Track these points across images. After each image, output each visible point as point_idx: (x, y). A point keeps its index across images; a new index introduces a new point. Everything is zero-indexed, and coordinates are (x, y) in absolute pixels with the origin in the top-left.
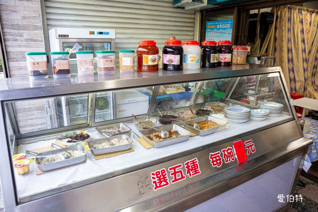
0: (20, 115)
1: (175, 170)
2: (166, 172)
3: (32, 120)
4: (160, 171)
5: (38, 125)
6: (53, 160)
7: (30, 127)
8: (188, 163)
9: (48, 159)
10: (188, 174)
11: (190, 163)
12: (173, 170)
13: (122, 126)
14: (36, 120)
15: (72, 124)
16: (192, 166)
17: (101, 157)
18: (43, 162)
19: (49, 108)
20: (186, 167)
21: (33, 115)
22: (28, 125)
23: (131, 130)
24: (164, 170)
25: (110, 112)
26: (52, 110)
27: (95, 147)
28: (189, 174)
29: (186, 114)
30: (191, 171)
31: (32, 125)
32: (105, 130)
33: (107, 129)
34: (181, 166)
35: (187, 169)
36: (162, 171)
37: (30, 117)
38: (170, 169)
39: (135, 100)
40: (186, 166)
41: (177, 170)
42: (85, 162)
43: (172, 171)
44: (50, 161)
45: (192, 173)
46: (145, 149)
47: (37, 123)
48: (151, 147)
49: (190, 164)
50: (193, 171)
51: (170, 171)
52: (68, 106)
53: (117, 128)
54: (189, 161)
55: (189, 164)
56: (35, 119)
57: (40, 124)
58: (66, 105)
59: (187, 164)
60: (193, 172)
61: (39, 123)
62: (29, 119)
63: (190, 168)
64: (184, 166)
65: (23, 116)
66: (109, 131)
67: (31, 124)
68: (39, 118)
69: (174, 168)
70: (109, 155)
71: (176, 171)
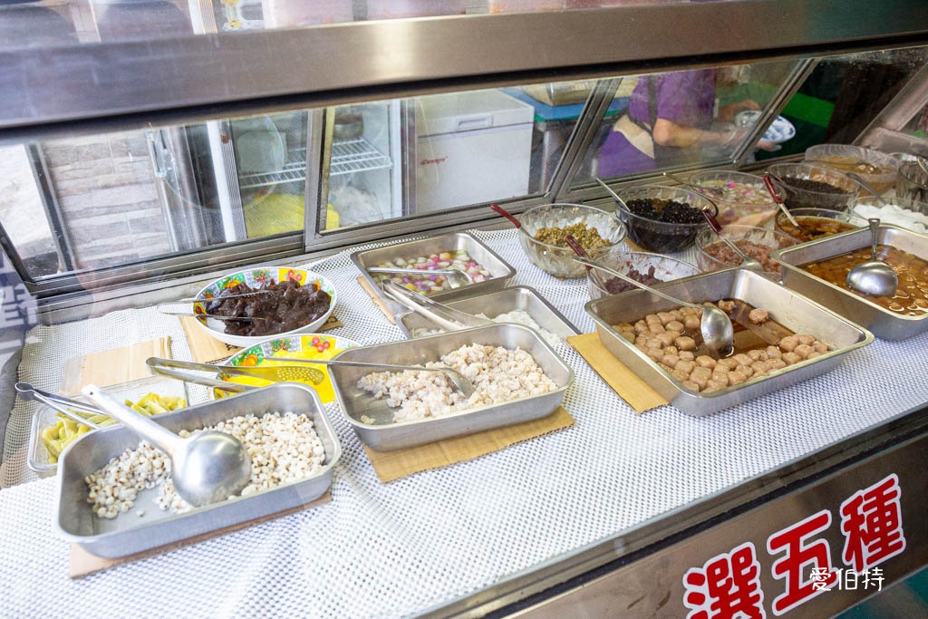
0: (63, 172)
1: (795, 548)
2: (755, 563)
3: (107, 191)
4: (728, 557)
5: (128, 207)
6: (157, 472)
7: (106, 214)
8: (859, 500)
9: (133, 467)
10: (848, 558)
11: (864, 503)
12: (787, 547)
13: (466, 246)
14: (123, 188)
15: (253, 234)
16: (871, 517)
17: (409, 462)
18: (108, 489)
19: (165, 147)
20: (847, 527)
21: (111, 170)
22: (95, 210)
23: (514, 271)
24: (747, 552)
25: (391, 164)
26: (173, 160)
27: (369, 388)
28: (853, 561)
29: (737, 200)
30: (866, 544)
31: (110, 210)
32: (395, 264)
33: (400, 261)
34: (823, 520)
35: (848, 534)
36: (735, 558)
37: (102, 180)
38: (775, 544)
39: (483, 119)
40: (849, 517)
41: (806, 542)
42: (327, 495)
43: (783, 553)
44: (143, 475)
45: (866, 554)
46: (626, 410)
47: (128, 202)
48: (658, 401)
49: (866, 509)
50: (871, 543)
51: (772, 552)
52: (230, 141)
53: (443, 256)
54: (862, 493)
55: (860, 510)
56: (117, 186)
57: (139, 203)
58: (224, 140)
59: (851, 509)
60: (871, 549)
61: (134, 201)
62: (98, 188)
63: (864, 527)
64: (837, 519)
65: (76, 175)
66: (409, 270)
67: (107, 202)
68: (131, 184)
69: (793, 538)
70: (449, 451)
71: (803, 548)
